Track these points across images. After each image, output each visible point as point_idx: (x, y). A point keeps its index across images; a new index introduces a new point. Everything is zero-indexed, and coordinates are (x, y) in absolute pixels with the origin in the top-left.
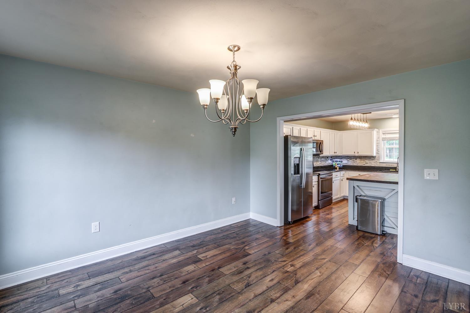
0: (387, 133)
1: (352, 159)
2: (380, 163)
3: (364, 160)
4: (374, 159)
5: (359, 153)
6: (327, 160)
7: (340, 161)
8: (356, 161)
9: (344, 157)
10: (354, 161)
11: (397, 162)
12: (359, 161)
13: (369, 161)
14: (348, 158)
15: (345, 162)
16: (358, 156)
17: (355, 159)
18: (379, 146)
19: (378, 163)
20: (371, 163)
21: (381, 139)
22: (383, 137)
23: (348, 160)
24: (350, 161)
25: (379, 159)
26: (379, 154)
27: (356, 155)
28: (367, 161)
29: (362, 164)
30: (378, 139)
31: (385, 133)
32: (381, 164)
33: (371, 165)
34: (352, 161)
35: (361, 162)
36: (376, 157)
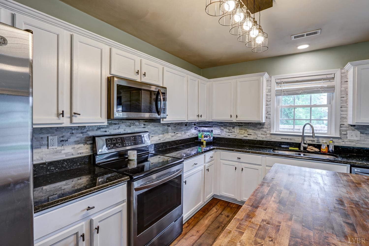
0: (284, 83)
1: (228, 128)
2: (271, 134)
3: (246, 129)
5: (238, 117)
6: (188, 130)
7: (208, 131)
8: (233, 130)
9: (216, 123)
10: (230, 131)
11: (301, 134)
12: (238, 131)
13: (254, 131)
14: (222, 126)
15: (217, 132)
16: (236, 123)
17: (231, 128)
18: (270, 104)
19: (268, 135)
20: (257, 134)
21: (273, 93)
22: (276, 89)
23: (222, 128)
24: (225, 130)
25: (269, 129)
26: (270, 119)
27: (234, 120)
28: (251, 131)
29: (243, 136)
30: (269, 94)
31: (281, 83)
32: (273, 136)
33: (256, 138)
34: (228, 131)
35: (240, 133)
36: (265, 124)
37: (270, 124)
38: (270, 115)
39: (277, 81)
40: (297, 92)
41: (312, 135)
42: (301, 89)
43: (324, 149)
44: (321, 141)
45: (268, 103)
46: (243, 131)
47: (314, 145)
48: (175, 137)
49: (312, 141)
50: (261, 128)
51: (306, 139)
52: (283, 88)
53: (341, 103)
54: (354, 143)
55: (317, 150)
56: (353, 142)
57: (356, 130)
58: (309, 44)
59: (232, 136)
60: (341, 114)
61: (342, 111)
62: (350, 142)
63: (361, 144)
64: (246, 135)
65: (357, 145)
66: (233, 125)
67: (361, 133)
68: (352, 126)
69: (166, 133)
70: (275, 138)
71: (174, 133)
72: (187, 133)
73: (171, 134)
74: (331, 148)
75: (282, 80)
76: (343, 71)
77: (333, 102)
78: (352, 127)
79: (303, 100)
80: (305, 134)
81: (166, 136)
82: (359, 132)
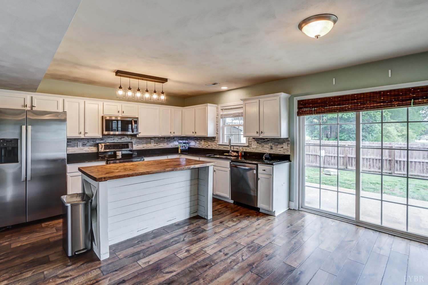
0: (224, 110)
1: (199, 141)
3: (207, 141)
4: (215, 140)
7: (187, 143)
10: (200, 143)
12: (203, 143)
13: (211, 143)
14: (196, 140)
15: (192, 144)
19: (218, 146)
20: (212, 145)
22: (221, 113)
25: (218, 141)
26: (218, 134)
28: (209, 143)
30: (217, 117)
32: (220, 146)
33: (212, 148)
34: (198, 143)
35: (205, 144)
36: (216, 138)
37: (218, 138)
38: (218, 131)
39: (222, 108)
40: (230, 116)
41: (228, 144)
42: (232, 114)
43: (240, 154)
44: (240, 149)
45: (217, 123)
46: (206, 143)
48: (158, 147)
49: (237, 149)
50: (214, 141)
51: (232, 147)
52: (224, 113)
55: (237, 154)
56: (254, 149)
57: (255, 141)
58: (227, 87)
59: (200, 147)
62: (253, 149)
63: (257, 150)
64: (207, 146)
65: (256, 151)
66: (201, 139)
67: (258, 143)
69: (149, 143)
70: (220, 148)
71: (157, 144)
72: (169, 145)
73: (153, 144)
74: (243, 153)
75: (224, 108)
78: (253, 139)
81: (149, 145)
82: (256, 143)
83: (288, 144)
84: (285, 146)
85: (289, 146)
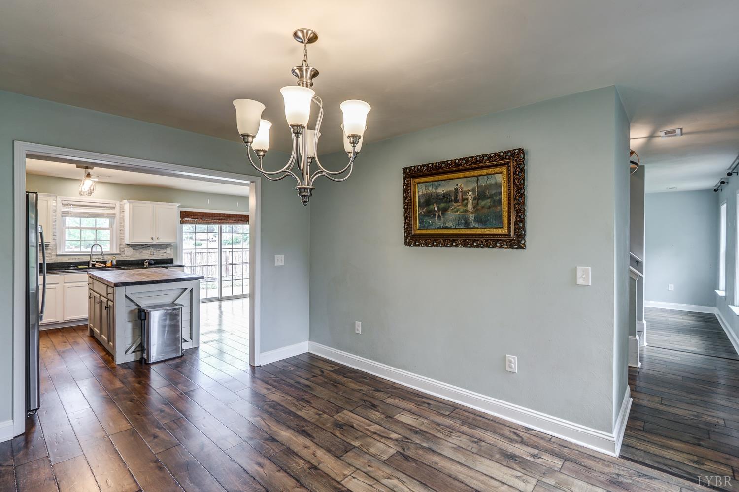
0: (70, 205)
2: (57, 255)
11: (90, 254)
18: (56, 225)
19: (54, 257)
22: (62, 210)
25: (54, 250)
26: (55, 240)
30: (55, 214)
31: (67, 205)
32: (59, 257)
36: (49, 245)
37: (55, 245)
38: (55, 236)
39: (63, 202)
40: (85, 215)
42: (88, 213)
43: (109, 264)
44: (106, 258)
45: (54, 223)
47: (101, 262)
49: (98, 258)
51: (93, 257)
52: (70, 210)
53: (120, 227)
54: (129, 258)
55: (104, 265)
56: (128, 256)
57: (130, 248)
60: (120, 236)
61: (121, 234)
62: (126, 257)
63: (133, 257)
65: (131, 258)
67: (133, 249)
68: (127, 244)
70: (62, 259)
74: (115, 263)
75: (69, 202)
76: (121, 203)
77: (114, 226)
78: (127, 246)
79: (87, 222)
80: (93, 253)
83: (171, 249)
84: (168, 251)
85: (172, 250)
